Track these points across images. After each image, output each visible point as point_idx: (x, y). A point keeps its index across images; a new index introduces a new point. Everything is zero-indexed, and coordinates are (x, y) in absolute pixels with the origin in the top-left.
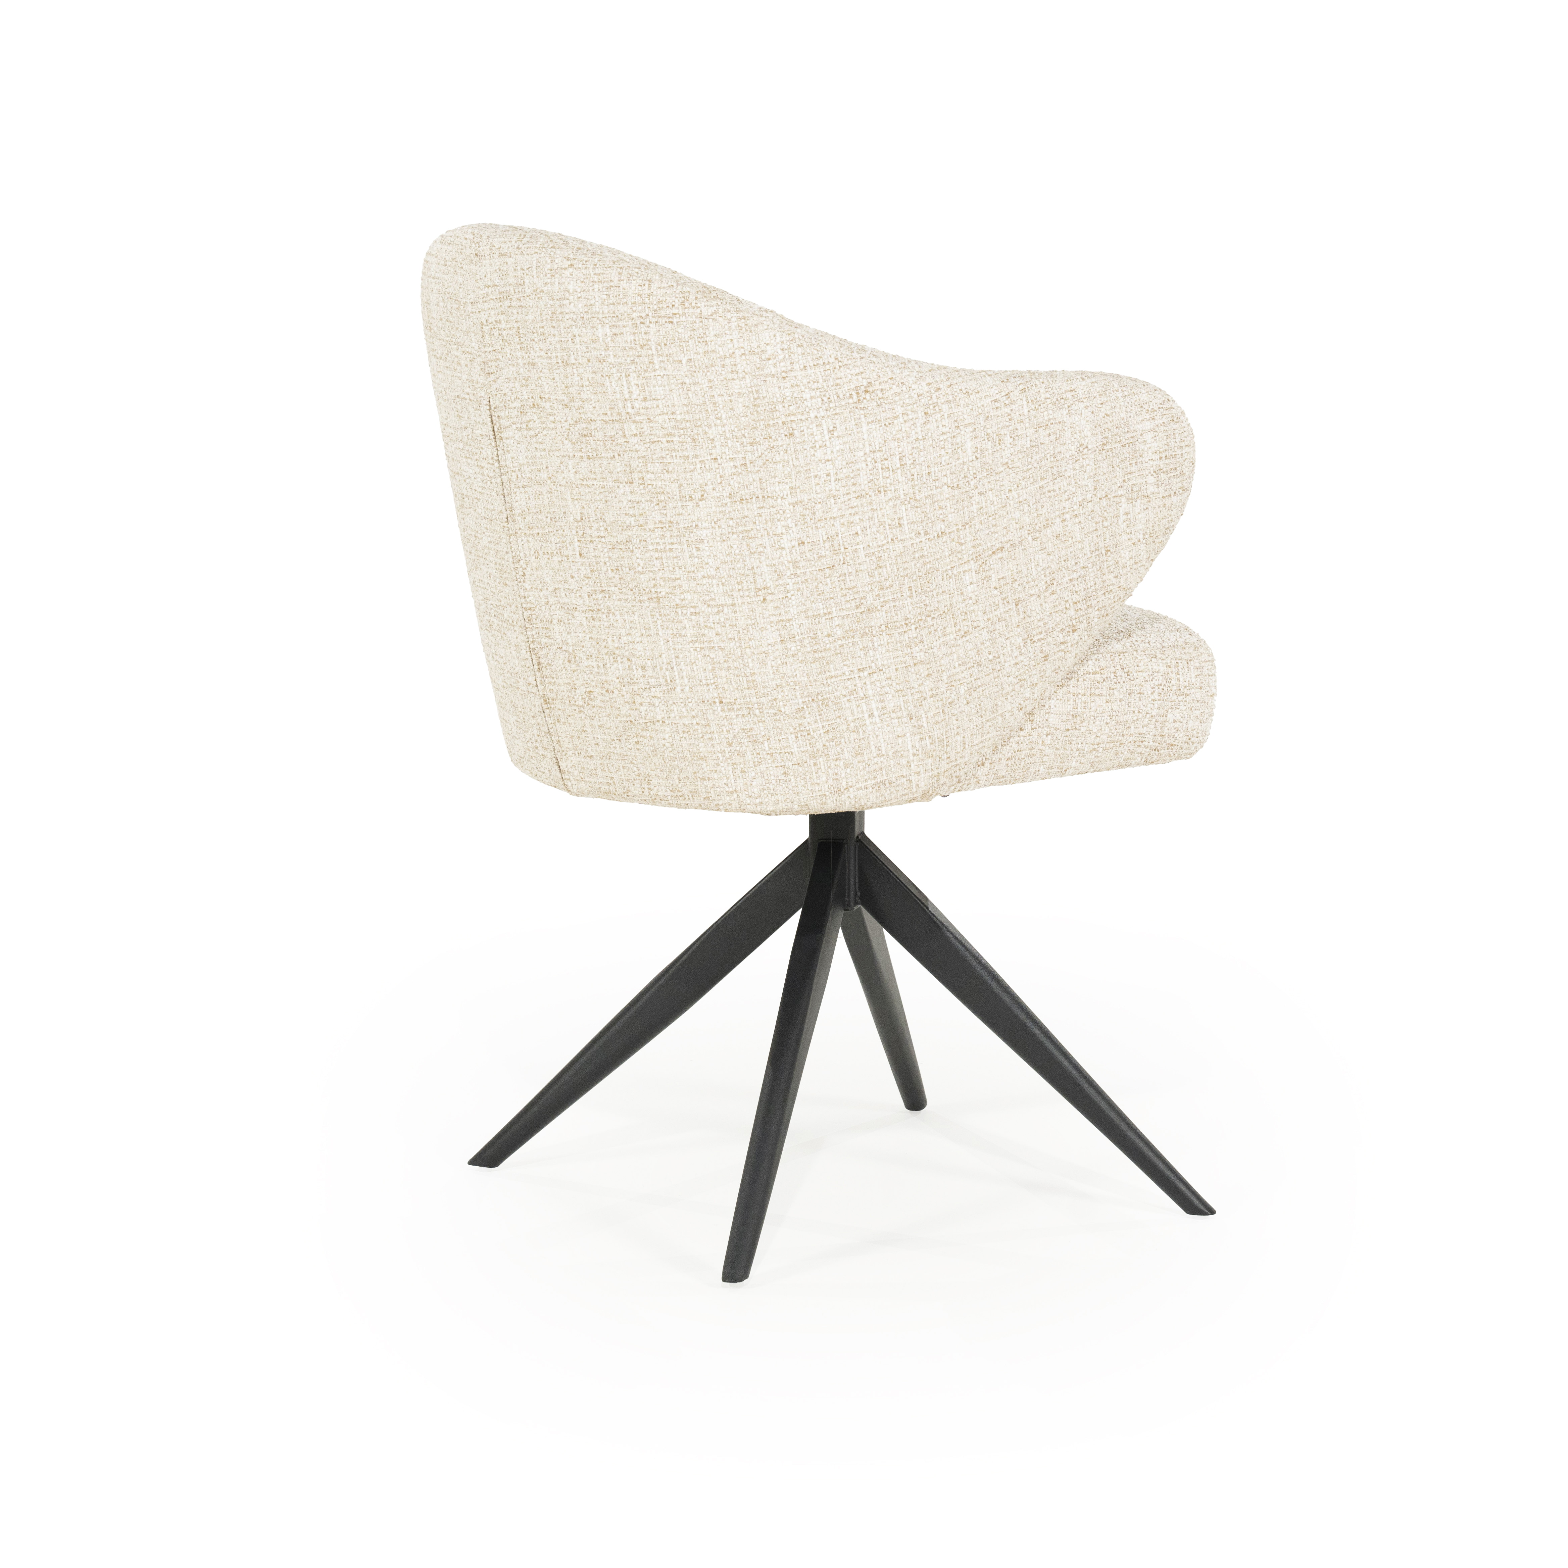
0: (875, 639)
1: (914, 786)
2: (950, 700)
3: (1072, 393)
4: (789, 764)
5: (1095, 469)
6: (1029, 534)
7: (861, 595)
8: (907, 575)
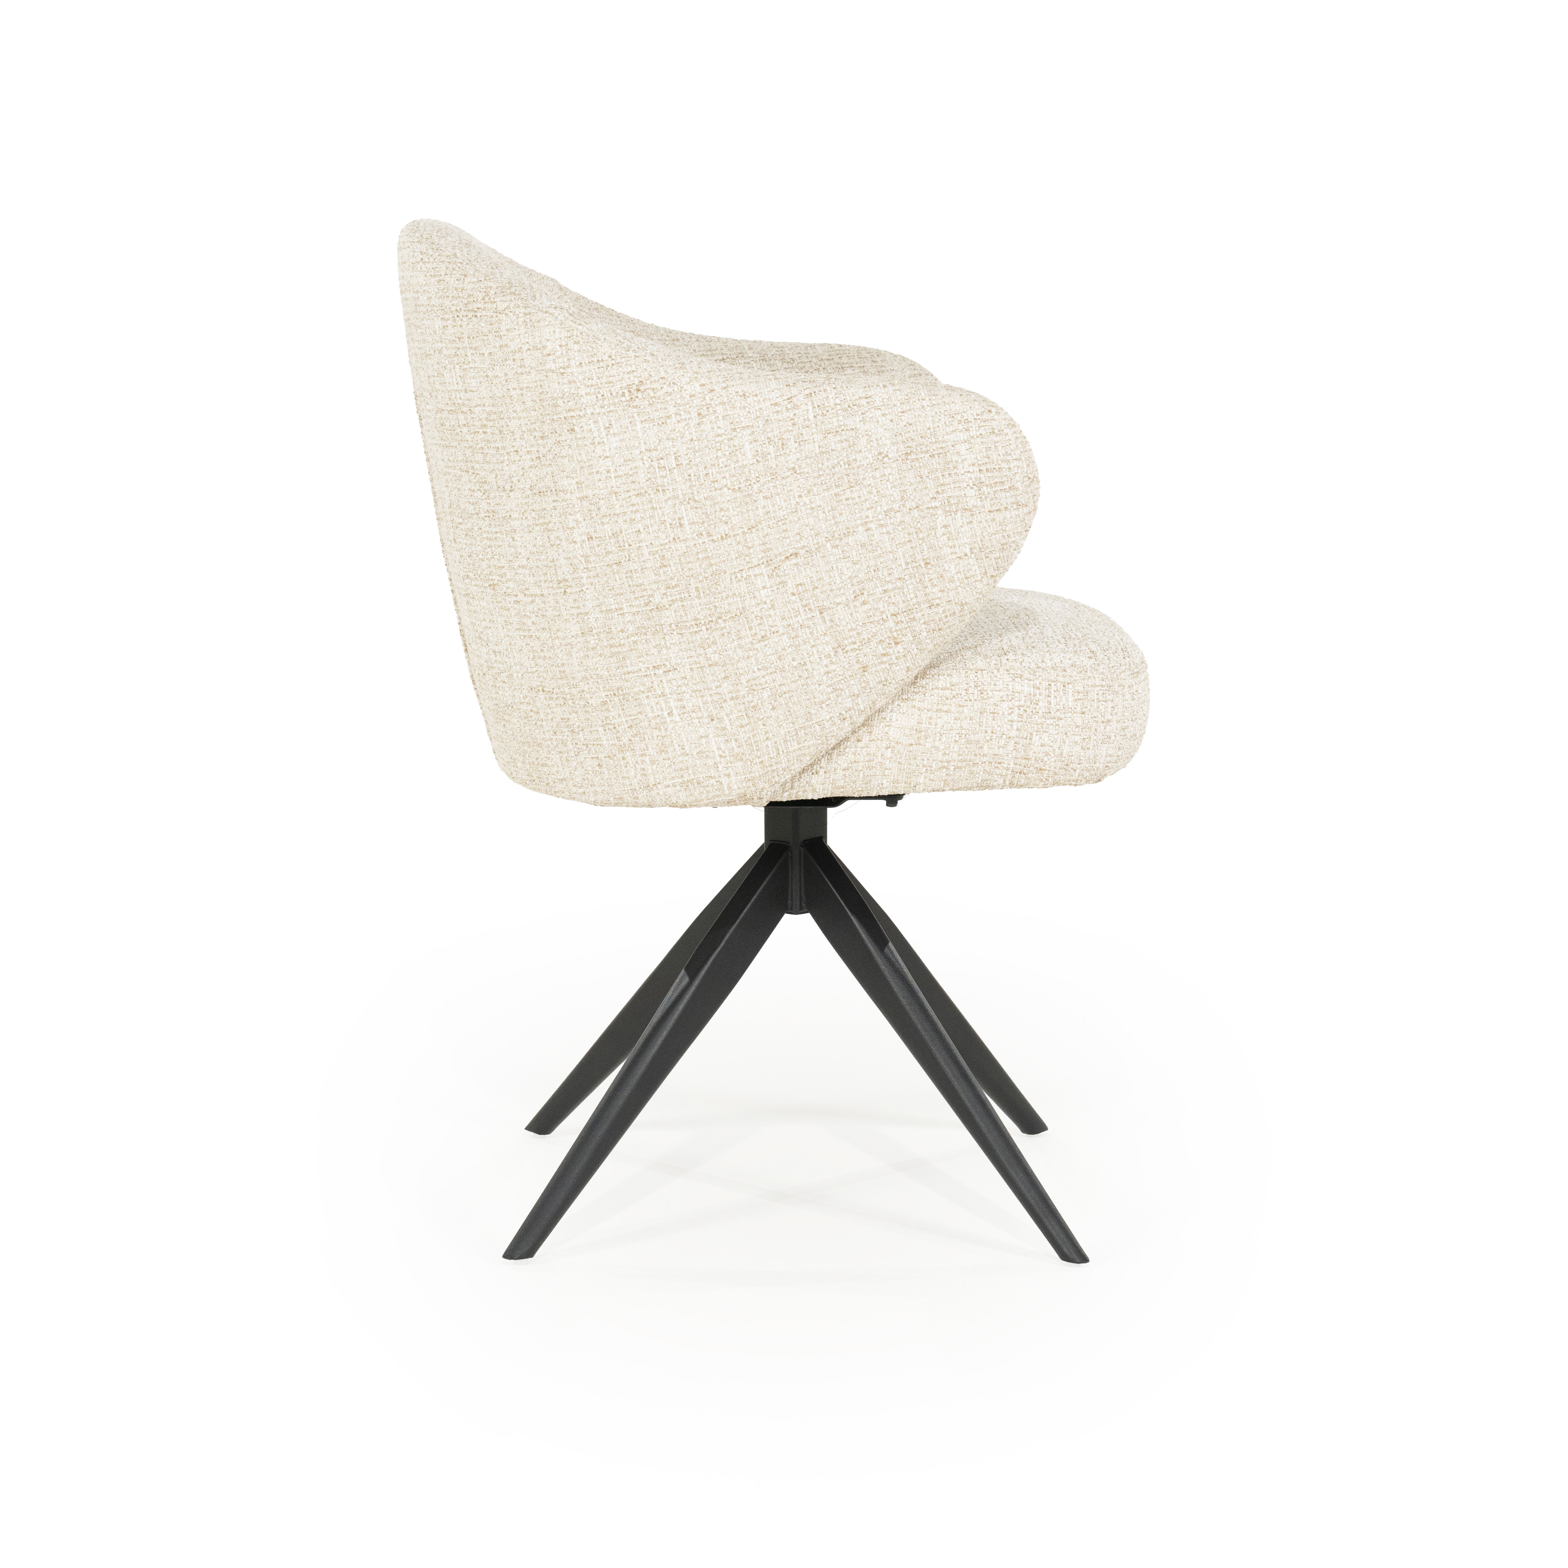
0: (667, 637)
1: (726, 787)
2: (752, 704)
3: (868, 400)
4: (601, 756)
5: (900, 478)
6: (827, 541)
7: (650, 593)
8: (692, 576)
